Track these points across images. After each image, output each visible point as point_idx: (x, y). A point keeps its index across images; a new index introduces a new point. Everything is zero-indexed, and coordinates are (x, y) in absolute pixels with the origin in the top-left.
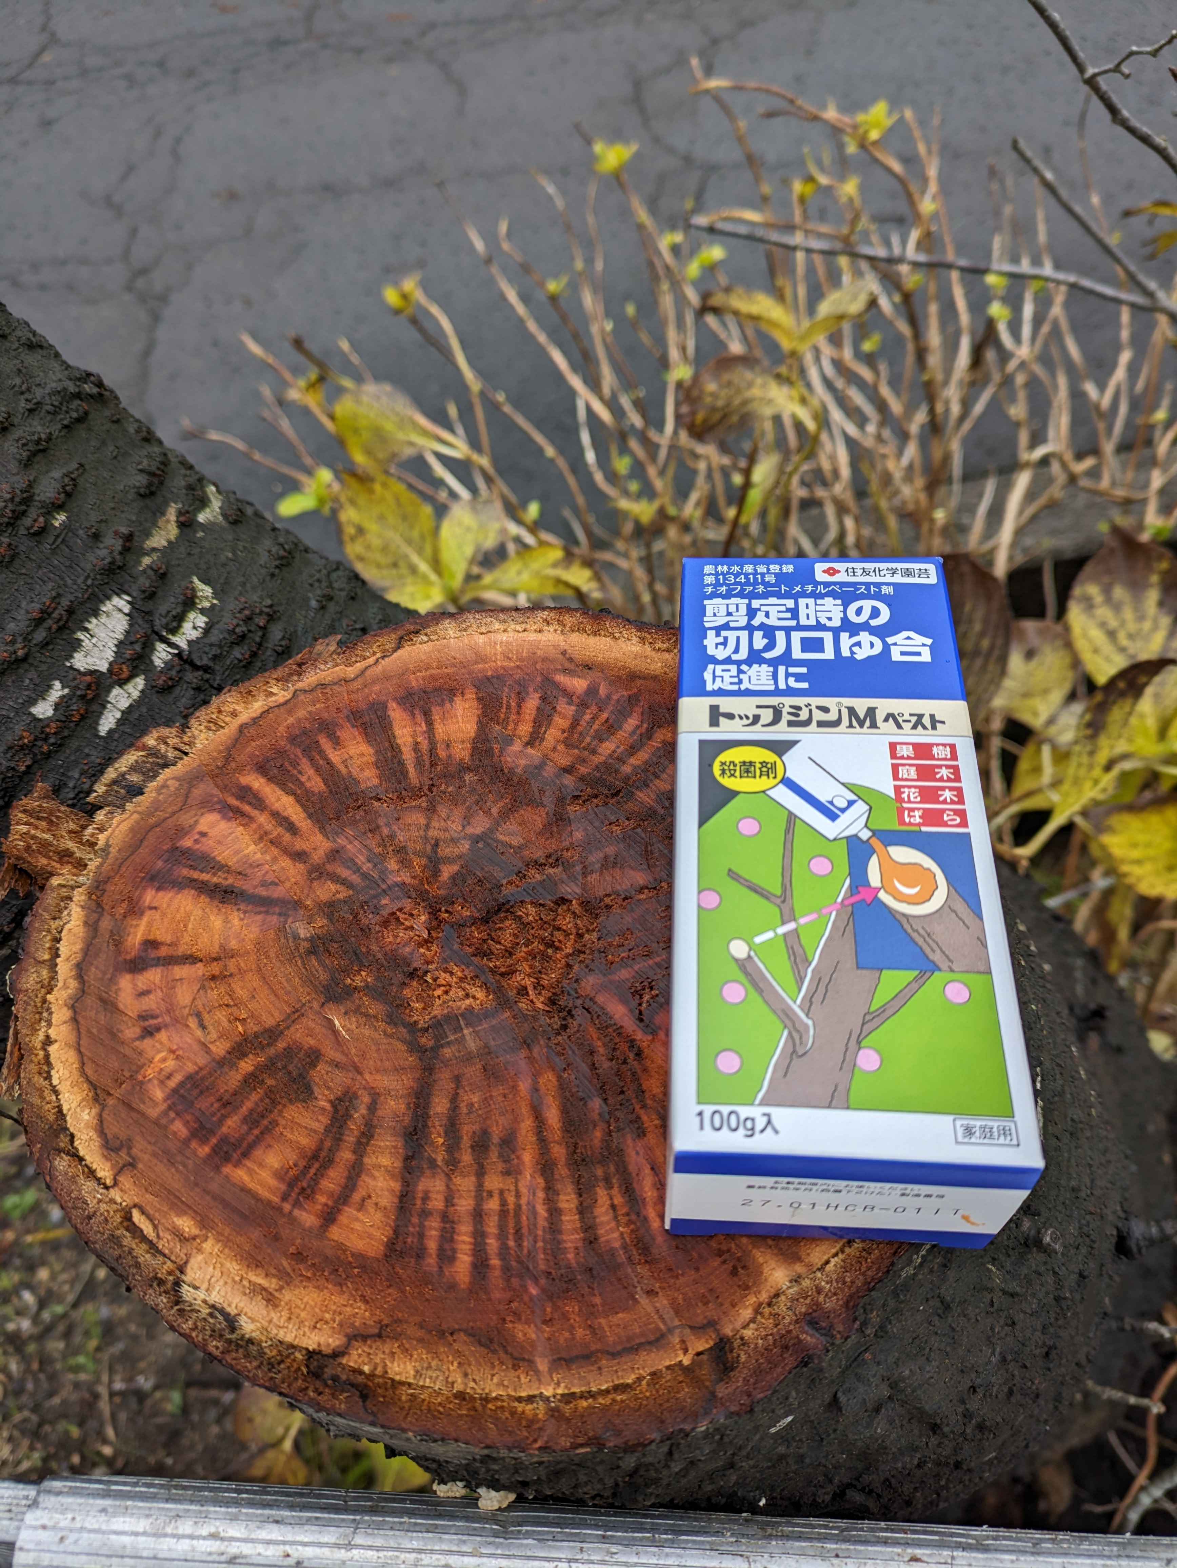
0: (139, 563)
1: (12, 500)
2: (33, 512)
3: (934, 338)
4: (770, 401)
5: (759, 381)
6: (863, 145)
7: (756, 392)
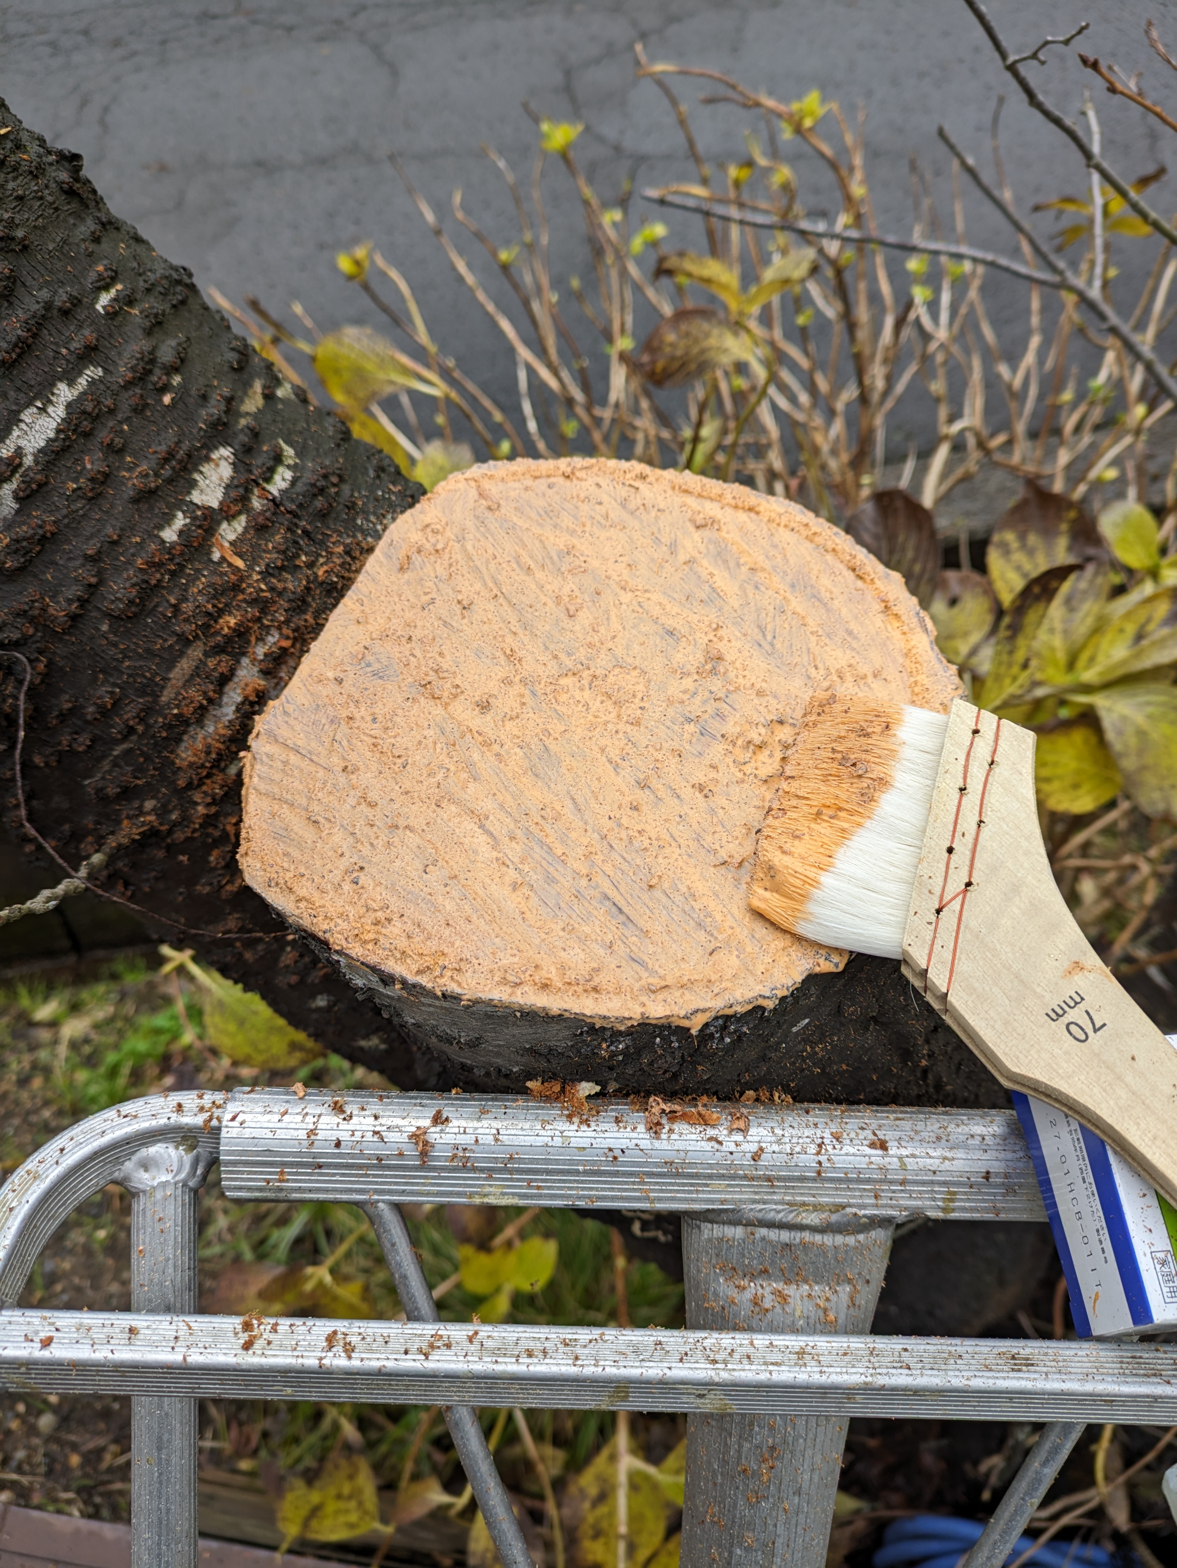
0: (237, 422)
1: (142, 359)
2: (157, 372)
3: (863, 313)
4: (726, 350)
5: (715, 332)
6: (798, 130)
7: (712, 342)
